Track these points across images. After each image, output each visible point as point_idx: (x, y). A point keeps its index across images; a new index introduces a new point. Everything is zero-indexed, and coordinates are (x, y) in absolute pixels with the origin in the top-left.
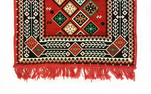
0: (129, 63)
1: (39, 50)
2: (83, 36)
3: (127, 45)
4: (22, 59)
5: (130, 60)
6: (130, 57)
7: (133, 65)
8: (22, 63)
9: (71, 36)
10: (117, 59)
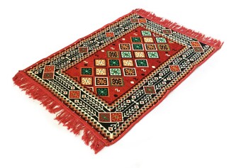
0: (108, 138)
1: (49, 76)
2: (91, 91)
3: (120, 124)
4: (31, 72)
5: (111, 136)
6: (114, 134)
7: (110, 142)
8: (27, 74)
9: (82, 85)
10: (101, 126)
